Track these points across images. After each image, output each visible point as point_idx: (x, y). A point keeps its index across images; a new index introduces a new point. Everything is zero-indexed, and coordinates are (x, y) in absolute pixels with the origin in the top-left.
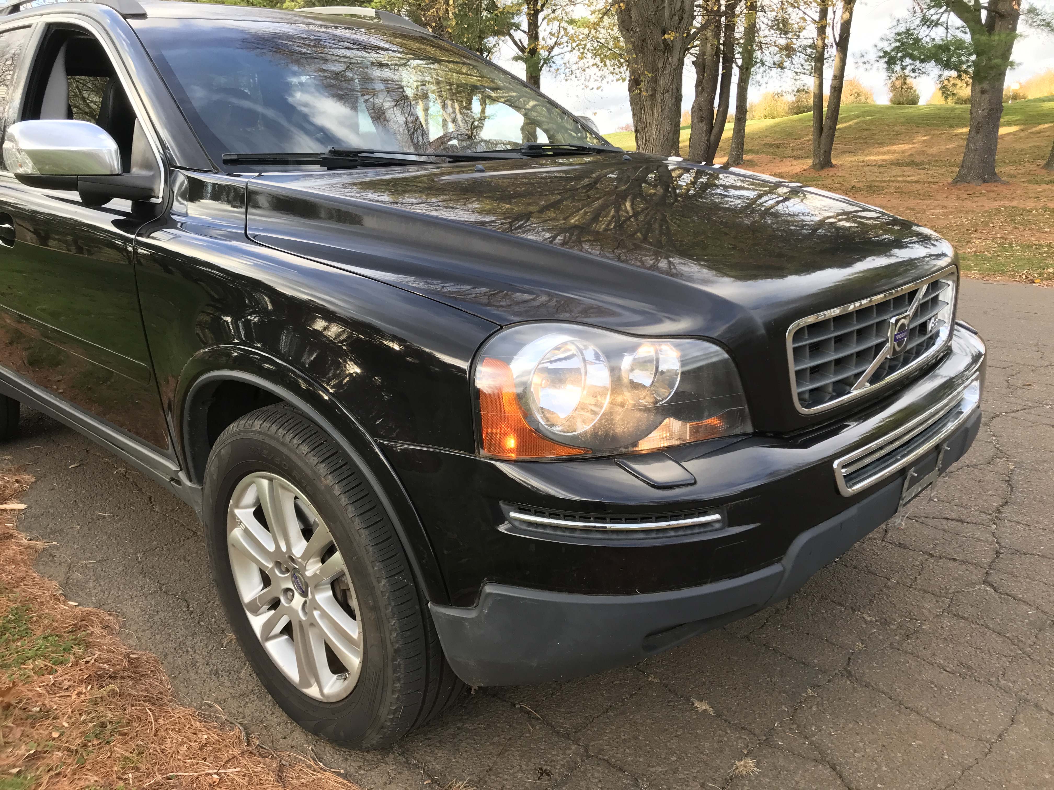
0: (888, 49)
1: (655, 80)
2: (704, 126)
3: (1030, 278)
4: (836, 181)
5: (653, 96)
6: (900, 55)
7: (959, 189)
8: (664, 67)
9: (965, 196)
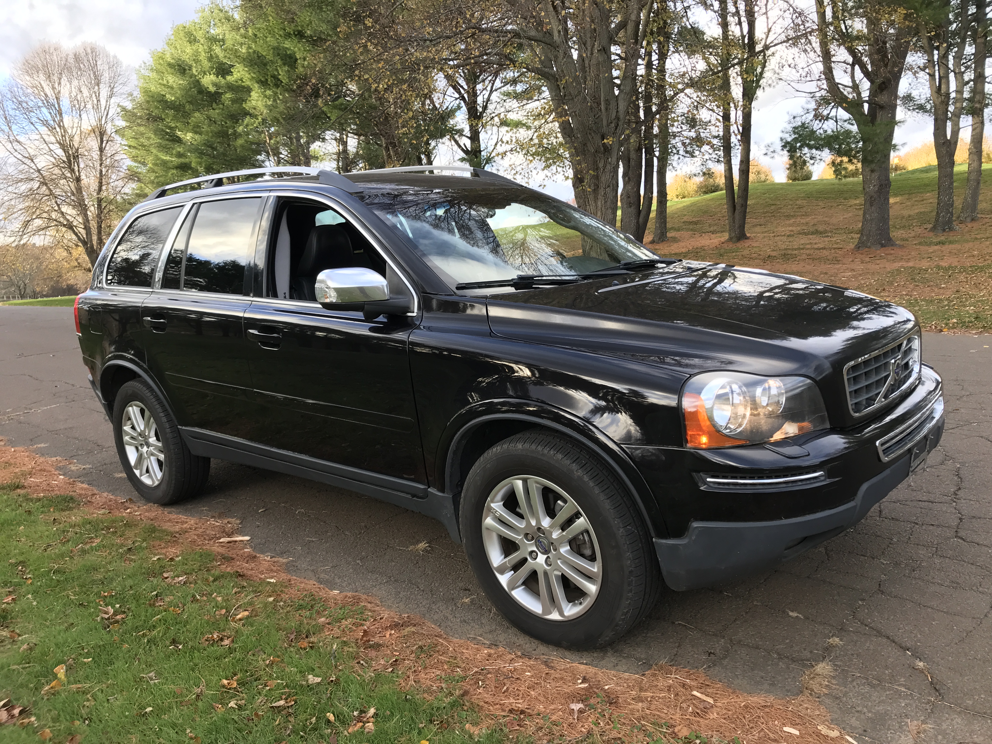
0: (789, 140)
1: (597, 177)
2: (632, 210)
3: (939, 328)
4: (753, 251)
5: (596, 190)
6: (798, 145)
7: (862, 254)
8: (605, 167)
9: (867, 259)
